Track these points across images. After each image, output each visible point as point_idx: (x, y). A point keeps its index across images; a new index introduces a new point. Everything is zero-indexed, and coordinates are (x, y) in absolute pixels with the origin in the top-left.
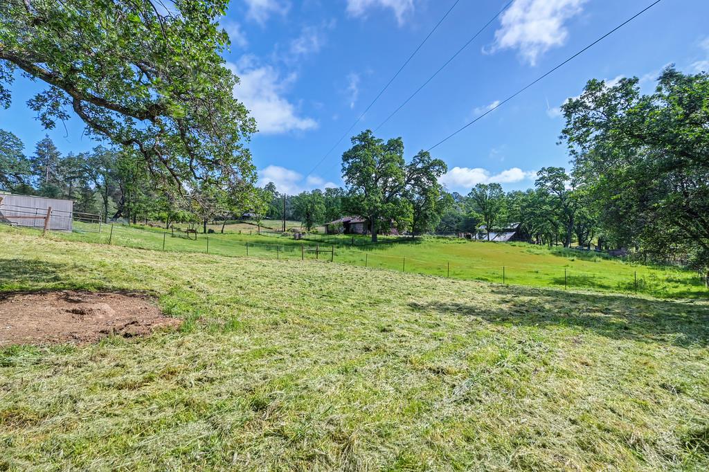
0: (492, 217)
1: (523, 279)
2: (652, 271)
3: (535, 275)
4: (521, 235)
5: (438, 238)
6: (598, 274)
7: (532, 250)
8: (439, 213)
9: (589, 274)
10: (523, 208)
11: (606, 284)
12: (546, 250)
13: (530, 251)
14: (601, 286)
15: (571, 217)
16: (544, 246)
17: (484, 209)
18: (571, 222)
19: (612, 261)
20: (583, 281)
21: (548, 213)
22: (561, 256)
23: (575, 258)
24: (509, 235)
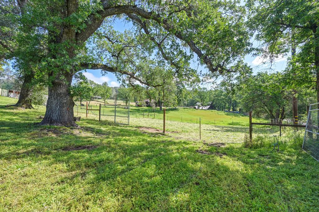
0: (204, 100)
1: (219, 123)
2: (256, 120)
3: (222, 122)
4: (212, 107)
5: (184, 108)
6: (241, 122)
7: (219, 113)
8: (185, 99)
9: (238, 122)
10: (214, 97)
11: (243, 125)
12: (223, 113)
13: (218, 114)
14: (242, 125)
15: (231, 101)
16: (223, 112)
17: (201, 97)
18: (231, 102)
19: (245, 117)
20: (237, 124)
21: (223, 99)
22: (228, 115)
23: (233, 116)
24: (208, 107)
